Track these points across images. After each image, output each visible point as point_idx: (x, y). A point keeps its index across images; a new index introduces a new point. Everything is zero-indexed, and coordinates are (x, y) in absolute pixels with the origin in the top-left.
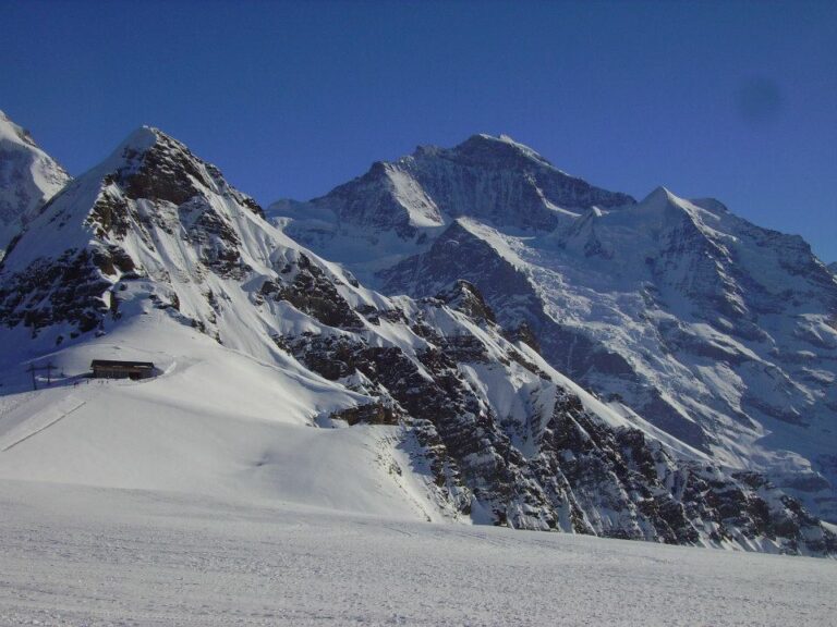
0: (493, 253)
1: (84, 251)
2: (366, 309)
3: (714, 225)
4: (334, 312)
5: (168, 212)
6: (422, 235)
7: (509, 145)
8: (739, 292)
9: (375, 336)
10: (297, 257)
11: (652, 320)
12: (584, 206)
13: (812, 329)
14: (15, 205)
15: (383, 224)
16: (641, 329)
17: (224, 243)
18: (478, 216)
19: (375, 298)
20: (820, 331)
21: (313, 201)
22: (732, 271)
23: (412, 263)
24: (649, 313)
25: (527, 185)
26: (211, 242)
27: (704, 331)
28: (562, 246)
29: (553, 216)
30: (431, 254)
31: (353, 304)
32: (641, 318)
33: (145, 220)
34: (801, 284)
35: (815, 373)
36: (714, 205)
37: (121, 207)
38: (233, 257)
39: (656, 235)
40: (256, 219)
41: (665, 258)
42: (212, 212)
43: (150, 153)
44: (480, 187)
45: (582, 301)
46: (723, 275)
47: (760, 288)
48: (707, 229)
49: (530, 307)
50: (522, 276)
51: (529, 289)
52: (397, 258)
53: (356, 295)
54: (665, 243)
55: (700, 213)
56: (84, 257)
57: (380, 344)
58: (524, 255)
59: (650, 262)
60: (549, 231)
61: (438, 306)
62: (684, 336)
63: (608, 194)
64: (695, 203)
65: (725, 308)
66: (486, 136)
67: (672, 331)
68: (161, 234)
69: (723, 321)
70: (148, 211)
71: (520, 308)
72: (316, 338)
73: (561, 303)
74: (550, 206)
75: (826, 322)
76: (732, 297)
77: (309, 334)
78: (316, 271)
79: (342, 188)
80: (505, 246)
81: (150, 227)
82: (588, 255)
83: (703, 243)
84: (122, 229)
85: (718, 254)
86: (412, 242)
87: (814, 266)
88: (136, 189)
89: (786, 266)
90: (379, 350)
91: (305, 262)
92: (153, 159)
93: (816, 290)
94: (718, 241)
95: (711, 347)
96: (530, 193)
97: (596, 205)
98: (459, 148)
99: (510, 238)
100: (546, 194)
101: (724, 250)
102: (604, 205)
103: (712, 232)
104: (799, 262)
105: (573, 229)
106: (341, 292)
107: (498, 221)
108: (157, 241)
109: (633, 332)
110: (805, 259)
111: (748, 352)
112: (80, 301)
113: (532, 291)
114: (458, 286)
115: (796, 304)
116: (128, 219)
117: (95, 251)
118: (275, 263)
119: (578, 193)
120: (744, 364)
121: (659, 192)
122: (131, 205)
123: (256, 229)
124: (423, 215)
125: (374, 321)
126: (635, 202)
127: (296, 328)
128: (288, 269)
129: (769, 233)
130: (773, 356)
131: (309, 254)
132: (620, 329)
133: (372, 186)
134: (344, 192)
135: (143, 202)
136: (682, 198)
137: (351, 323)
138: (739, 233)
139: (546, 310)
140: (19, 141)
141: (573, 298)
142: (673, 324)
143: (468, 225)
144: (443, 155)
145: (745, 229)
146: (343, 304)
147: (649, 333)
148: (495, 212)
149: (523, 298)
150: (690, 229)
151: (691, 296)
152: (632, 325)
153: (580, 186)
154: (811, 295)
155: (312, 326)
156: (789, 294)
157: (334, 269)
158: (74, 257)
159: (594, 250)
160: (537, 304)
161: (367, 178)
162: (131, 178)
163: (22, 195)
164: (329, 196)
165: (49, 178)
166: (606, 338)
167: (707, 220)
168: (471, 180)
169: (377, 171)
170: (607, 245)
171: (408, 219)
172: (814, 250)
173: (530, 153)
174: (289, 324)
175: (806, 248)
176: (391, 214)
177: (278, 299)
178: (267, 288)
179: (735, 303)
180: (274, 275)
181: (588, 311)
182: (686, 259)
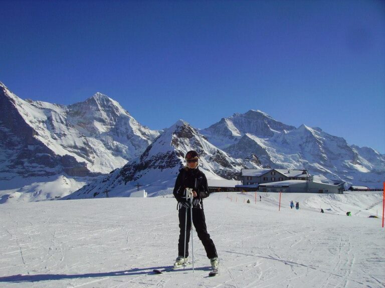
0: (256, 144)
1: (173, 152)
2: (233, 163)
3: (319, 135)
4: (225, 164)
5: (187, 140)
6: (236, 138)
7: (260, 113)
8: (326, 154)
9: (235, 170)
10: (216, 151)
11: (301, 162)
12: (281, 130)
13: (347, 164)
14: (125, 131)
15: (225, 135)
16: (298, 165)
17: (200, 148)
18: (251, 133)
19: (234, 160)
20: (349, 165)
21: (205, 129)
22: (324, 148)
23: (233, 146)
24: (300, 160)
25: (265, 124)
26: (197, 148)
27: (317, 165)
28: (275, 141)
29: (273, 133)
30: (239, 144)
31: (230, 162)
32: (298, 161)
33: (182, 143)
34: (343, 151)
35: (348, 177)
36: (318, 129)
37: (177, 140)
38: (202, 151)
39: (302, 138)
40: (206, 141)
41: (304, 145)
42: (197, 140)
43: (182, 127)
44: (252, 124)
45: (281, 157)
46: (321, 149)
47: (332, 153)
48: (316, 136)
49: (267, 159)
50: (264, 150)
51: (266, 153)
52: (229, 145)
53: (230, 159)
54: (304, 140)
55: (315, 131)
56: (173, 153)
57: (237, 172)
58: (265, 144)
59: (300, 145)
60: (272, 137)
61: (248, 161)
62: (310, 166)
63: (288, 126)
64: (313, 128)
65: (322, 158)
66: (253, 110)
67: (307, 165)
68: (186, 146)
69: (322, 162)
70: (183, 141)
71: (264, 159)
72: (223, 171)
73: (275, 157)
74: (272, 130)
75: (351, 162)
76: (324, 155)
77: (221, 170)
78: (221, 154)
79: (213, 125)
80: (259, 141)
81: (183, 144)
82: (283, 143)
83: (315, 140)
84: (177, 145)
85: (320, 143)
86: (233, 140)
87: (347, 146)
88: (180, 135)
89: (339, 146)
90: (237, 173)
91: (218, 152)
92: (183, 128)
93: (347, 153)
94: (320, 139)
95: (318, 170)
96: (266, 126)
97: (284, 129)
98: (246, 114)
99: (261, 139)
100: (271, 126)
101: (321, 142)
102: (287, 129)
103: (318, 137)
104: (343, 145)
105: (278, 136)
106: (227, 159)
107: (257, 134)
108: (185, 148)
109: (296, 165)
110: (344, 144)
111: (329, 171)
112: (173, 163)
113: (267, 154)
114: (252, 155)
115: (342, 157)
116: (179, 143)
117: (176, 151)
118: (211, 152)
119: (280, 126)
120: (327, 174)
121: (302, 125)
122: (179, 139)
123: (206, 143)
124: (236, 133)
125: (235, 166)
126: (296, 128)
127: (218, 168)
128: (214, 153)
129: (334, 137)
130: (335, 172)
131: (219, 149)
132: (292, 165)
133: (222, 125)
134: (213, 126)
135: (181, 138)
136: (309, 127)
137: (229, 166)
138: (325, 137)
139: (271, 159)
140: (125, 114)
141: (279, 156)
142: (307, 163)
143: (249, 135)
144: (241, 116)
145: (327, 136)
146: (227, 162)
147: (300, 165)
148: (256, 132)
149: (265, 156)
150: (311, 136)
151: (312, 155)
152: (296, 163)
153: (280, 124)
154: (346, 154)
155: (222, 168)
156: (340, 154)
157: (225, 153)
158: (171, 153)
159: (285, 142)
160: (269, 157)
161: (220, 123)
162: (178, 133)
163: (126, 129)
164: (210, 127)
165: (134, 124)
166: (288, 167)
167: (316, 133)
168: (249, 123)
169: (223, 120)
170: (288, 140)
171: (232, 134)
172: (347, 142)
173: (266, 115)
174: (216, 167)
175: (345, 141)
176: (227, 133)
177: (213, 161)
178: (211, 158)
179: (324, 157)
180: (212, 155)
181: (283, 159)
182: (310, 145)
